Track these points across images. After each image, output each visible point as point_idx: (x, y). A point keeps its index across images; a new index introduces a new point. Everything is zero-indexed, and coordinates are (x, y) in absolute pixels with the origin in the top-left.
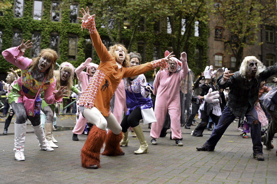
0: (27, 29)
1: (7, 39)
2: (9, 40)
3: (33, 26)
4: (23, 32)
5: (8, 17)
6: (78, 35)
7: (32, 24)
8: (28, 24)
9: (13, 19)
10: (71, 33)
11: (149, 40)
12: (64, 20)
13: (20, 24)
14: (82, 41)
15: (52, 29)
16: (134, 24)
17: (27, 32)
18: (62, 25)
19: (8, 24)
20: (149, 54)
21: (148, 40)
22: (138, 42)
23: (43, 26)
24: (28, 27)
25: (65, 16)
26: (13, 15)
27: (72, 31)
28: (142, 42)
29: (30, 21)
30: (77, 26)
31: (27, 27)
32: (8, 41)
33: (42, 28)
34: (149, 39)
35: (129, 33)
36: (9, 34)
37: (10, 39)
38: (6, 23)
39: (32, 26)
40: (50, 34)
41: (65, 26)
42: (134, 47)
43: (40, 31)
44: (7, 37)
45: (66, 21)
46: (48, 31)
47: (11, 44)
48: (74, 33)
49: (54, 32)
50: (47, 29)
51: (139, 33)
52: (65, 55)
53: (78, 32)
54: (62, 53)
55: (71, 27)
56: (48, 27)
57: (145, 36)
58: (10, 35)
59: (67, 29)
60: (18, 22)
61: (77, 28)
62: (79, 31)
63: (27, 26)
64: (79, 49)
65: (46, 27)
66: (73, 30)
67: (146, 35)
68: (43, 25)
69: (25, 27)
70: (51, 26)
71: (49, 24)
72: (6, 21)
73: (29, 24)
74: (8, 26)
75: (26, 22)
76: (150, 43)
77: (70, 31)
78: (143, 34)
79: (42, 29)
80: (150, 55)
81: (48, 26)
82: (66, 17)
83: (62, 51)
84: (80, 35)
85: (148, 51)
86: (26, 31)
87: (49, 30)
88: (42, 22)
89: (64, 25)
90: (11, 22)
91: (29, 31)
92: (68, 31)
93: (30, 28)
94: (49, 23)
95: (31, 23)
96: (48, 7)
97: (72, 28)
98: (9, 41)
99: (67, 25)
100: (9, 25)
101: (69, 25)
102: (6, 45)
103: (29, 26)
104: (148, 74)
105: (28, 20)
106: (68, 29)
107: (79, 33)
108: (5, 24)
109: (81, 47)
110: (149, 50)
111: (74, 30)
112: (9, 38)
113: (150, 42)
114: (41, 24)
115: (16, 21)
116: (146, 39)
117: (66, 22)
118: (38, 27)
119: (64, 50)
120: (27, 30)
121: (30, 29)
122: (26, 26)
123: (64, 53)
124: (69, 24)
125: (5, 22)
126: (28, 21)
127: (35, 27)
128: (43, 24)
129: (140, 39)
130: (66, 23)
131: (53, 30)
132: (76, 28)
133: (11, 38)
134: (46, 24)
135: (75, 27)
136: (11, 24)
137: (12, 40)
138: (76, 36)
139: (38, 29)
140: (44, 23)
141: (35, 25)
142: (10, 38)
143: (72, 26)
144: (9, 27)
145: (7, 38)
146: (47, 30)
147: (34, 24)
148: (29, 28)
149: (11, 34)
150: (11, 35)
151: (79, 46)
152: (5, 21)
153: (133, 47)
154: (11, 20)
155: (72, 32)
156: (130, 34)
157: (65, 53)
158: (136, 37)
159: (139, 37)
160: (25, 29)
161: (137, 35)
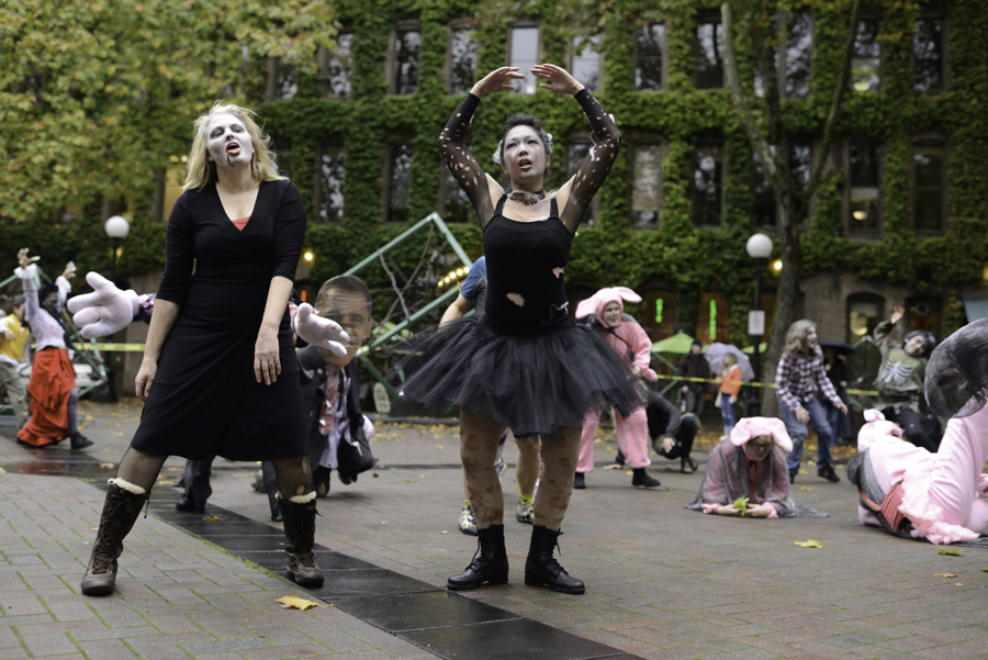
0: (486, 128)
1: (424, 170)
2: (430, 172)
4: (474, 139)
5: (426, 97)
6: (667, 132)
7: (501, 111)
8: (488, 111)
9: (441, 101)
10: (639, 128)
11: (966, 125)
12: (611, 83)
14: (680, 154)
15: (569, 122)
16: (895, 69)
17: (486, 140)
19: (426, 119)
20: (964, 185)
21: (958, 125)
22: (915, 138)
24: (490, 121)
25: (614, 69)
26: (441, 89)
27: (642, 120)
28: (935, 136)
29: (495, 100)
30: (657, 100)
31: (485, 122)
32: (427, 174)
34: (964, 121)
35: (872, 105)
36: (431, 152)
37: (433, 167)
38: (421, 117)
39: (501, 116)
40: (563, 140)
41: (615, 106)
42: (897, 163)
44: (424, 164)
45: (617, 85)
46: (557, 127)
47: (434, 183)
48: (647, 126)
49: (579, 130)
50: (551, 121)
51: (915, 103)
52: (614, 212)
53: (662, 123)
54: (605, 204)
55: (638, 107)
56: (557, 116)
57: (945, 113)
58: (433, 156)
59: (622, 116)
61: (660, 109)
62: (666, 118)
63: (487, 117)
64: (667, 184)
65: (549, 116)
66: (642, 115)
67: (948, 105)
69: (478, 122)
70: (566, 109)
71: (561, 104)
72: (421, 109)
73: (494, 111)
74: (427, 126)
76: (968, 140)
77: (634, 121)
78: (933, 106)
80: (970, 190)
81: (556, 112)
82: (619, 70)
83: (606, 196)
84: (672, 133)
85: (961, 173)
86: (483, 135)
87: (560, 125)
88: (535, 100)
89: (613, 102)
90: (435, 112)
92: (626, 122)
93: (496, 123)
94: (559, 100)
95: (500, 106)
96: (557, 45)
97: (642, 111)
98: (431, 176)
99: (624, 101)
100: (428, 122)
101: (628, 100)
102: (419, 189)
103: (492, 118)
104: (962, 270)
106: (627, 114)
107: (666, 126)
108: (417, 120)
109: (675, 176)
110: (966, 167)
111: (650, 116)
112: (429, 165)
113: (968, 135)
114: (531, 106)
115: (451, 106)
116: (948, 122)
117: (617, 89)
119: (611, 192)
120: (485, 132)
122: (481, 119)
123: (611, 202)
124: (628, 97)
125: (416, 115)
126: (488, 103)
128: (540, 106)
129: (922, 125)
130: (617, 93)
131: (573, 125)
132: (656, 108)
133: (438, 166)
134: (547, 106)
135: (652, 103)
136: (436, 117)
137: (439, 172)
138: (660, 137)
140: (543, 102)
142: (434, 164)
143: (640, 101)
144: (428, 129)
145: (422, 167)
146: (553, 125)
148: (492, 126)
149: (436, 150)
150: (437, 154)
151: (668, 174)
152: (417, 109)
153: (890, 160)
154: (434, 105)
155: (643, 124)
156: (878, 109)
157: (616, 203)
158: (906, 119)
159: (918, 117)
160: (481, 130)
161: (909, 111)
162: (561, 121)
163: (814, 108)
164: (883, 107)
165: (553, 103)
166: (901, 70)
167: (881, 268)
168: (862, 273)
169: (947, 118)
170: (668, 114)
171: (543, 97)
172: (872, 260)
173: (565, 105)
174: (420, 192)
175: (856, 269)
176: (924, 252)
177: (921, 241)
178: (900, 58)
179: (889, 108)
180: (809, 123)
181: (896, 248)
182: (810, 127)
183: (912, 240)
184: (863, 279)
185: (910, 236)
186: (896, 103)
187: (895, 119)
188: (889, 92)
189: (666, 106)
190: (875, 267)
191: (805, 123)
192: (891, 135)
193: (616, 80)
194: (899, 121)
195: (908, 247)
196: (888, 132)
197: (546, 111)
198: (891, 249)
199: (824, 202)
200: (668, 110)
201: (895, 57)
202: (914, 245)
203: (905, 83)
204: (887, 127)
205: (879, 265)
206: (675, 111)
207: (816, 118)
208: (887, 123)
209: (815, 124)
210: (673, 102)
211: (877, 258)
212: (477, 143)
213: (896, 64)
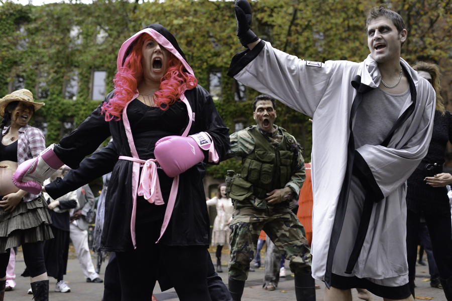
0: (53, 115)
3: (62, 111)
7: (60, 108)
8: (53, 107)
16: (226, 92)
17: (53, 120)
22: (235, 120)
23: (77, 109)
24: (55, 112)
28: (243, 119)
29: (57, 103)
31: (53, 112)
33: (76, 111)
39: (60, 110)
43: (72, 116)
50: (82, 112)
51: (234, 106)
56: (85, 110)
57: (246, 110)
63: (54, 110)
65: (81, 110)
67: (247, 107)
68: (77, 107)
69: (49, 112)
70: (89, 107)
71: (87, 105)
73: (57, 107)
75: (51, 105)
78: (241, 107)
79: (75, 113)
81: (84, 108)
91: (56, 119)
93: (58, 113)
94: (86, 103)
95: (60, 105)
96: (86, 79)
103: (56, 111)
105: (54, 102)
114: (74, 105)
116: (248, 113)
118: (69, 111)
121: (58, 116)
122: (51, 111)
126: (54, 104)
127: (65, 111)
128: (78, 106)
129: (237, 114)
134: (80, 106)
139: (69, 114)
140: (79, 104)
141: (65, 109)
147: (63, 107)
148: (56, 114)
156: (220, 108)
158: (231, 112)
159: (236, 111)
160: (51, 116)
161: (232, 109)
164: (222, 107)
165: (83, 104)
166: (229, 92)
167: (222, 174)
168: (215, 176)
169: (247, 112)
171: (78, 102)
172: (218, 171)
173: (89, 105)
175: (212, 174)
176: (239, 167)
177: (238, 162)
178: (228, 87)
179: (224, 108)
181: (228, 165)
183: (234, 162)
184: (215, 178)
185: (233, 160)
186: (227, 105)
187: (226, 112)
188: (224, 101)
190: (219, 174)
192: (225, 119)
194: (228, 113)
195: (233, 165)
196: (224, 117)
197: (80, 108)
198: (226, 166)
201: (226, 87)
202: (235, 164)
203: (230, 97)
204: (223, 115)
205: (221, 172)
208: (223, 114)
211: (220, 170)
212: (49, 121)
213: (227, 90)
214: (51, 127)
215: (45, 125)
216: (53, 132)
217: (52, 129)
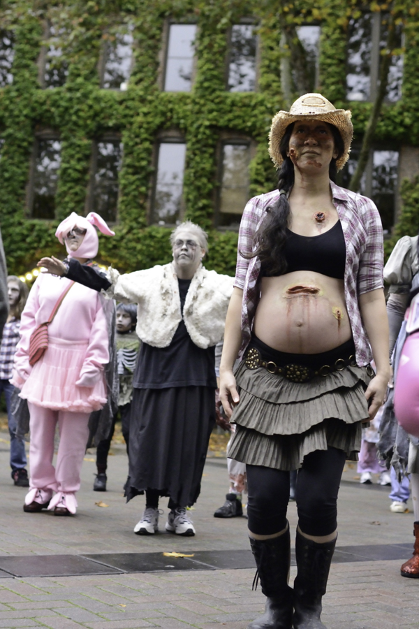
0: (75, 124)
1: (12, 164)
2: (18, 167)
3: (96, 115)
4: (63, 135)
5: (18, 90)
6: (254, 133)
7: (91, 107)
8: (76, 107)
9: (32, 95)
10: (226, 129)
12: (201, 83)
13: (53, 109)
15: (158, 120)
17: (75, 136)
18: (194, 102)
19: (16, 113)
23: (127, 112)
24: (79, 117)
25: (205, 68)
26: (34, 82)
27: (230, 120)
29: (86, 96)
30: (247, 101)
31: (74, 118)
32: (15, 168)
33: (125, 116)
36: (19, 146)
37: (22, 162)
38: (12, 111)
39: (91, 113)
40: (152, 138)
41: (204, 105)
43: (118, 128)
44: (12, 158)
45: (206, 84)
46: (145, 126)
47: (22, 178)
48: (235, 126)
49: (168, 129)
50: (140, 119)
52: (198, 213)
53: (249, 124)
54: (190, 204)
55: (227, 107)
56: (146, 114)
58: (22, 150)
59: (210, 116)
60: (49, 102)
61: (248, 110)
62: (253, 119)
63: (76, 113)
64: (253, 186)
65: (138, 114)
66: (230, 116)
68: (127, 107)
69: (67, 117)
70: (156, 107)
71: (151, 102)
72: (11, 102)
74: (17, 120)
75: (70, 100)
77: (222, 122)
79: (124, 121)
81: (145, 110)
82: (209, 69)
83: (191, 197)
84: (259, 135)
86: (72, 131)
87: (148, 123)
88: (125, 97)
89: (202, 102)
90: (25, 106)
91: (81, 133)
92: (214, 123)
93: (85, 119)
94: (149, 98)
95: (90, 102)
96: (151, 42)
97: (230, 111)
98: (19, 171)
99: (212, 101)
100: (18, 116)
101: (217, 100)
102: (6, 184)
103: (81, 114)
105: (78, 94)
106: (215, 114)
107: (254, 126)
108: (7, 114)
109: (261, 179)
111: (238, 117)
112: (16, 160)
114: (121, 103)
115: (41, 101)
117: (207, 88)
118: (110, 117)
119: (195, 193)
120: (74, 128)
121: (86, 126)
122: (71, 115)
123: (195, 203)
125: (6, 109)
126: (78, 98)
127: (102, 115)
128: (130, 103)
130: (207, 93)
131: (163, 124)
132: (244, 109)
133: (27, 160)
134: (137, 103)
135: (240, 104)
136: (25, 112)
137: (28, 168)
138: (249, 139)
139: (111, 123)
140: (133, 99)
141: (102, 110)
142: (22, 158)
143: (229, 101)
144: (18, 123)
145: (10, 161)
146: (142, 123)
147: (97, 107)
148: (81, 122)
149: (25, 144)
150: (25, 148)
151: (254, 177)
152: (7, 102)
154: (25, 99)
155: (231, 125)
157: (200, 204)
160: (70, 125)
162: (150, 119)
163: (401, 113)
165: (143, 100)
170: (255, 116)
171: (133, 95)
173: (156, 103)
174: (7, 187)
180: (395, 129)
182: (395, 133)
189: (254, 107)
191: (390, 128)
193: (206, 80)
197: (136, 108)
199: (408, 209)
200: (256, 112)
206: (262, 113)
207: (402, 124)
209: (401, 130)
210: (261, 103)
212: (66, 139)
214: (72, 152)
215: (57, 146)
216: (73, 162)
217: (72, 156)
